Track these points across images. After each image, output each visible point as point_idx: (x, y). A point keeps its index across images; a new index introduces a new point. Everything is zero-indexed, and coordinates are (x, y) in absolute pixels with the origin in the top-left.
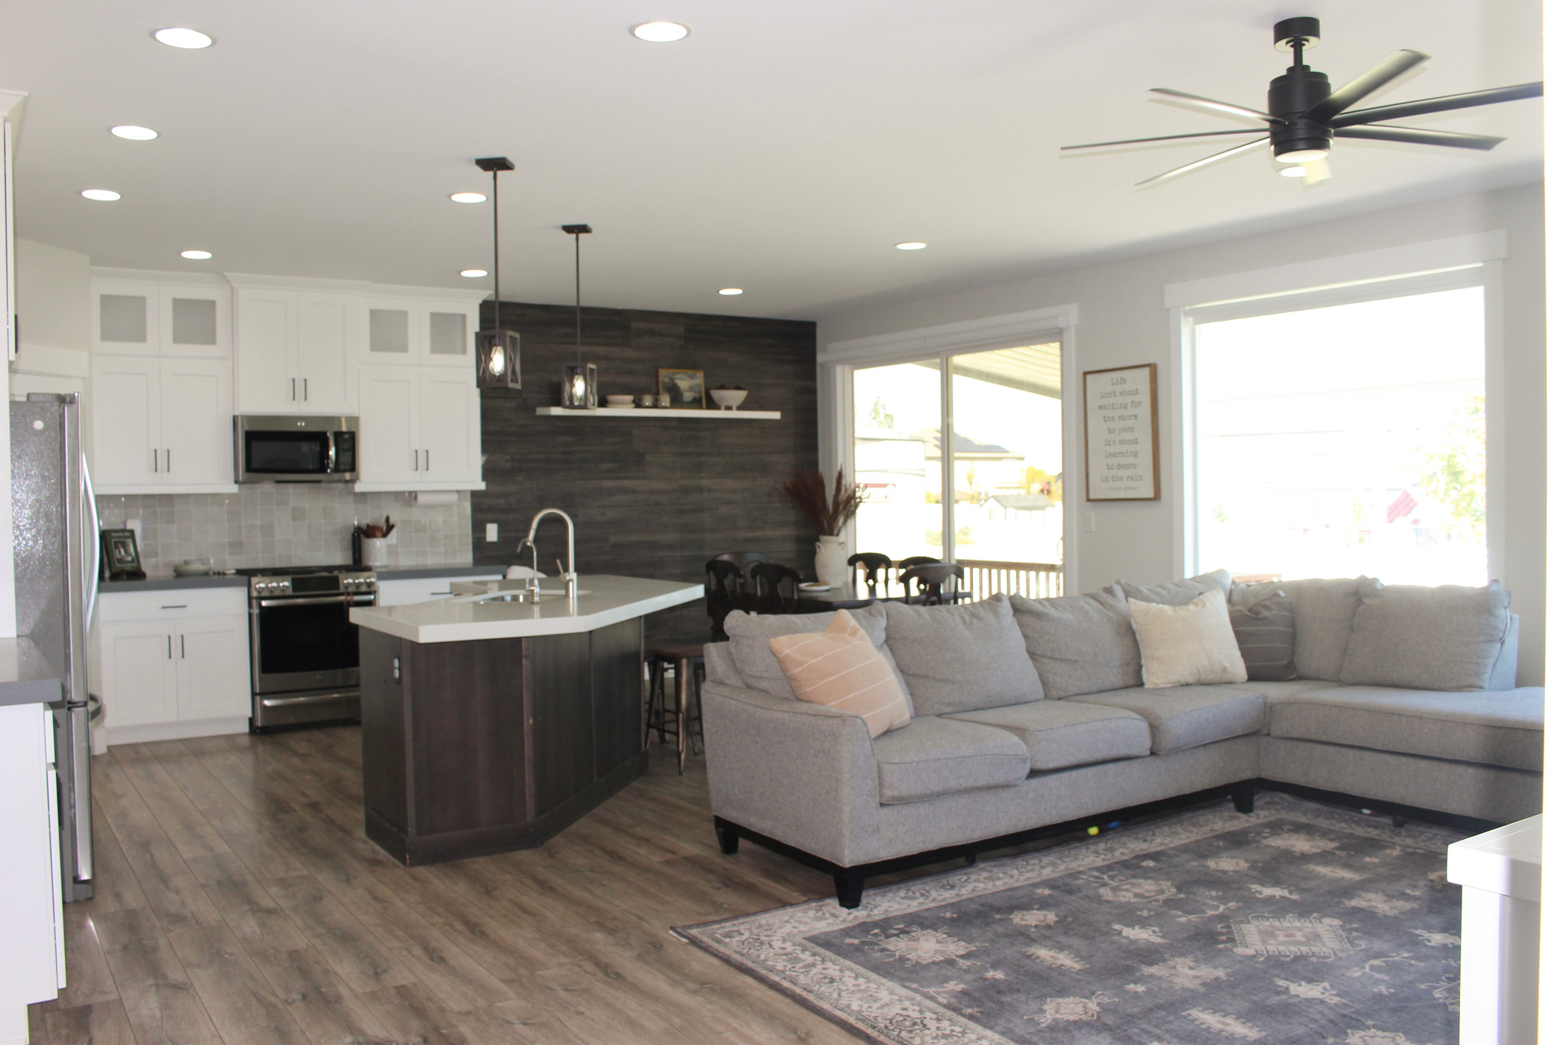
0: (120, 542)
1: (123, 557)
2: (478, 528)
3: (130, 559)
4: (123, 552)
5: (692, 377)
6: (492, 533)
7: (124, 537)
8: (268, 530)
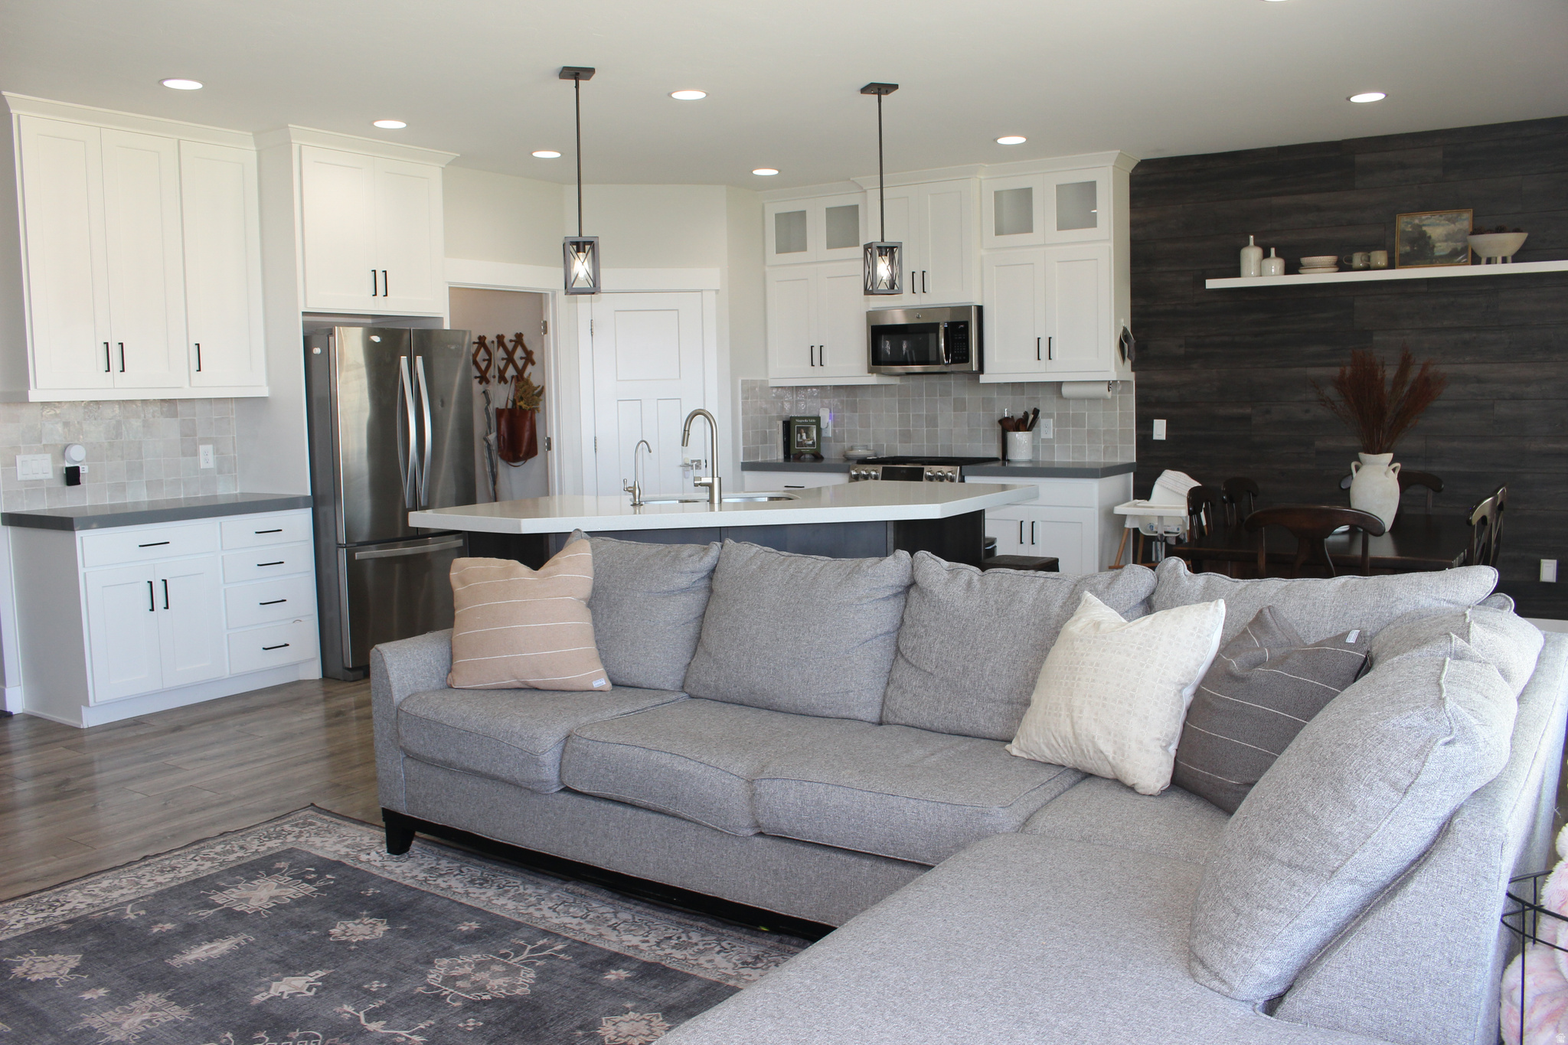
0: (802, 427)
1: (804, 440)
2: (1144, 424)
3: (811, 442)
4: (804, 437)
5: (1452, 221)
6: (1160, 430)
7: (808, 423)
8: (932, 421)
